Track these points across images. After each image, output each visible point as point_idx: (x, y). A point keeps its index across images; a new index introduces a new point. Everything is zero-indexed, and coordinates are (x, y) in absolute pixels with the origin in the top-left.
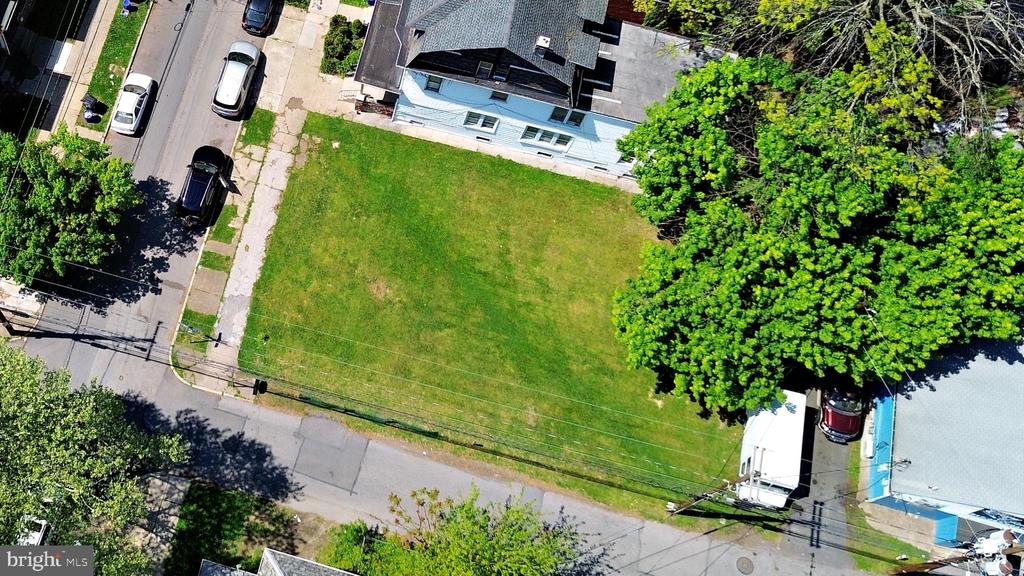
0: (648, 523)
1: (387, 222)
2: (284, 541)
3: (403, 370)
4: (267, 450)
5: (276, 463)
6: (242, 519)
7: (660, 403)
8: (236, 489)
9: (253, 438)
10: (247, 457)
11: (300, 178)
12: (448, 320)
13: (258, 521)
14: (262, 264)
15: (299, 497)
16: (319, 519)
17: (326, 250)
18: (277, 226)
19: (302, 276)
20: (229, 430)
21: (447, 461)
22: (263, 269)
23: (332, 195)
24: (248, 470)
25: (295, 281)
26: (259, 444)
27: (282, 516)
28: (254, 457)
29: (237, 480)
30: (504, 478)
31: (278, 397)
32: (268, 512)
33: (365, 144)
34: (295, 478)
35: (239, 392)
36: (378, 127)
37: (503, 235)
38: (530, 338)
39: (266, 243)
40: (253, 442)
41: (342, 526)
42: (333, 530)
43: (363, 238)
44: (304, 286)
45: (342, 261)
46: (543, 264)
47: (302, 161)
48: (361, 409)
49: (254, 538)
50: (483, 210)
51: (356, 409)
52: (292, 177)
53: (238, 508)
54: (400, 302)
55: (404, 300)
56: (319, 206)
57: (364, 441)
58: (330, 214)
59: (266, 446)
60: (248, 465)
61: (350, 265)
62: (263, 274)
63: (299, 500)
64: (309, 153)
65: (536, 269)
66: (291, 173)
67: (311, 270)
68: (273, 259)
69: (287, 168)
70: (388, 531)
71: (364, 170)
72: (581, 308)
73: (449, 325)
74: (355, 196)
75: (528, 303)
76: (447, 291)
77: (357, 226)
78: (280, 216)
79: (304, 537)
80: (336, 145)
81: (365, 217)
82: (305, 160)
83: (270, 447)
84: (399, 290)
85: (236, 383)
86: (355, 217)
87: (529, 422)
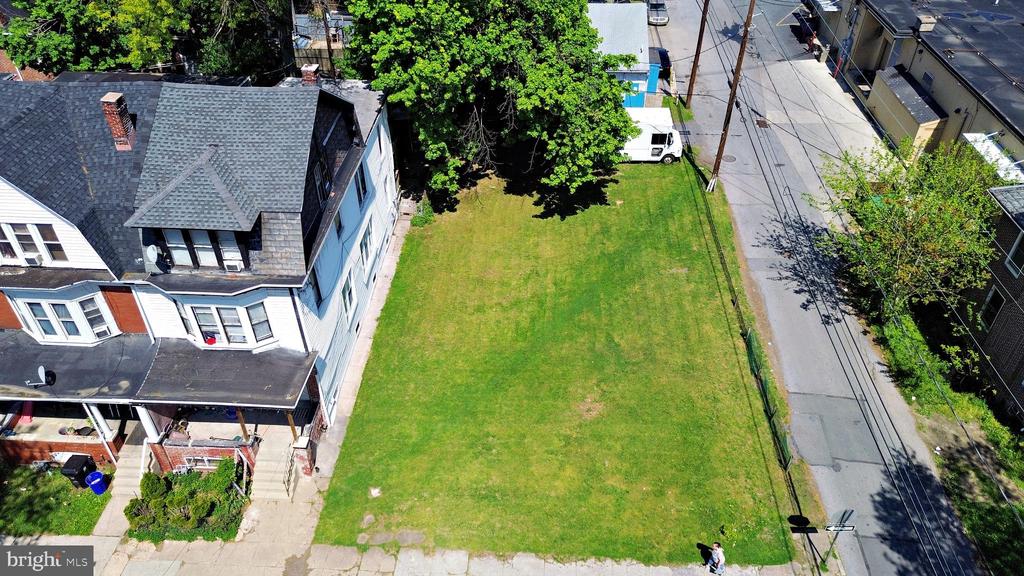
0: (730, 201)
1: (491, 413)
2: (974, 457)
4: (877, 498)
5: (887, 485)
6: (991, 511)
7: (619, 202)
8: (960, 531)
9: (875, 520)
10: (906, 523)
11: (442, 530)
12: (603, 340)
13: (977, 490)
14: (609, 561)
15: (911, 453)
16: (920, 427)
17: (555, 476)
18: (536, 550)
19: (608, 500)
20: (885, 555)
21: (766, 325)
22: (616, 557)
23: (463, 482)
24: (922, 519)
25: (619, 508)
26: (877, 510)
27: (947, 466)
28: (899, 514)
30: (752, 284)
31: (800, 499)
32: (955, 483)
33: (372, 454)
34: (891, 461)
35: (828, 554)
36: (342, 443)
37: (479, 309)
38: (594, 278)
39: (569, 561)
40: (879, 518)
41: (909, 404)
42: (918, 410)
43: (524, 436)
44: (620, 496)
45: (565, 455)
46: (506, 280)
47: (411, 535)
48: (759, 404)
50: (451, 329)
51: (762, 409)
52: (442, 543)
53: (981, 518)
54: (598, 386)
55: (594, 381)
56: (485, 497)
57: (793, 396)
58: (495, 480)
59: (874, 501)
60: (915, 519)
61: (568, 443)
62: (624, 556)
63: (914, 452)
64: (393, 528)
65: (514, 283)
66: (434, 547)
67: (593, 491)
68: (595, 545)
69: (426, 554)
70: (879, 363)
71: (416, 450)
72: (547, 250)
73: (610, 339)
74: (460, 454)
75: (555, 284)
76: (567, 345)
77: (506, 446)
78: (517, 550)
79: (951, 439)
80: (375, 492)
81: (491, 439)
82: (409, 531)
83: (872, 496)
84: (584, 388)
85: (815, 559)
86: (494, 451)
87: (685, 271)
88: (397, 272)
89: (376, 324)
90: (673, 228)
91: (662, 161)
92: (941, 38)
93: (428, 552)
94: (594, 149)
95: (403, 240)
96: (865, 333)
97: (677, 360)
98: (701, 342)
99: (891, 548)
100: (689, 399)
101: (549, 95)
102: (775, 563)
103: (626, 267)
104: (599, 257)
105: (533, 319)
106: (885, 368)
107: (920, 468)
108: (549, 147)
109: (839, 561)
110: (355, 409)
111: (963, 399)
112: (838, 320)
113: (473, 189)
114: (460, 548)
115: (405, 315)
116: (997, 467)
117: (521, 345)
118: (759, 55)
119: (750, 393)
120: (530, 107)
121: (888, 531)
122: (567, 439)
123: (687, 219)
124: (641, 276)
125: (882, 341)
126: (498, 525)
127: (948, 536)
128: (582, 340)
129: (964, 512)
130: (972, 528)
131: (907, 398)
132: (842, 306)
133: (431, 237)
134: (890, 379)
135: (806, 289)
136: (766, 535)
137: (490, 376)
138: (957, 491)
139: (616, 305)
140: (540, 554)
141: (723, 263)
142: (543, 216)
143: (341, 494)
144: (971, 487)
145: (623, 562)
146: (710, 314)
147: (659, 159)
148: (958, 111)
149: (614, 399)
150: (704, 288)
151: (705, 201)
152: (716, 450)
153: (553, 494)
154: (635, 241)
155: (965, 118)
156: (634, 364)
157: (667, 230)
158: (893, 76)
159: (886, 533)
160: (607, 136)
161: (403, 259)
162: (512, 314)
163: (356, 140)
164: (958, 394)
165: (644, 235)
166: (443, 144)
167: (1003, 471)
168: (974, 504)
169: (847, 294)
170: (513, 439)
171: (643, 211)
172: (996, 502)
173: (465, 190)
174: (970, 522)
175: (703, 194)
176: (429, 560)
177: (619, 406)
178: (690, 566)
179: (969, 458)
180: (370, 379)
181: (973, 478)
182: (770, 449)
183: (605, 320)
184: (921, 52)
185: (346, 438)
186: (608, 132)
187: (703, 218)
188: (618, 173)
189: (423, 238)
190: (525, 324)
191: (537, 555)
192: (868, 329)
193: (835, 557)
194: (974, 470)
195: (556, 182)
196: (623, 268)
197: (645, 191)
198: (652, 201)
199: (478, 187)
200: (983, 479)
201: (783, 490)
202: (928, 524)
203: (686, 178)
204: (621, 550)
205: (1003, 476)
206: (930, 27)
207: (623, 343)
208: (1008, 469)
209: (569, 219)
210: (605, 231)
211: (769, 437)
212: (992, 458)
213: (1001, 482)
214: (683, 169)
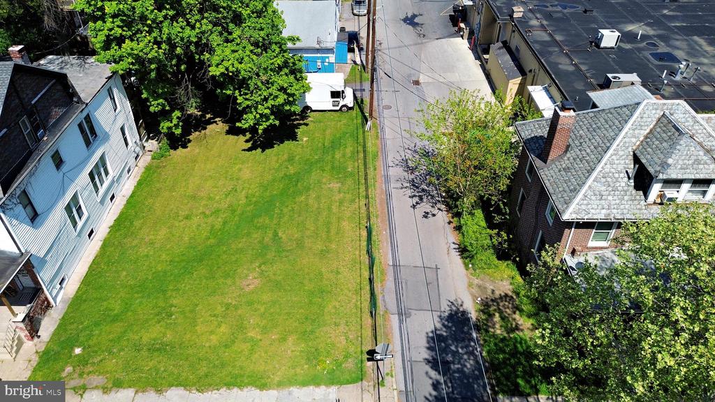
1: (178, 290)
2: (501, 304)
3: (323, 254)
4: (431, 335)
5: (439, 325)
6: (503, 340)
7: (305, 139)
8: (481, 354)
9: (425, 349)
10: (445, 350)
11: (120, 375)
12: (271, 235)
13: (497, 326)
14: (236, 389)
15: (460, 303)
16: (470, 285)
17: (212, 332)
18: (185, 385)
19: (246, 347)
20: (427, 373)
21: (385, 220)
22: (241, 386)
23: (145, 340)
24: (456, 347)
25: (252, 351)
26: (428, 342)
27: (482, 311)
28: (443, 344)
29: (472, 353)
30: (382, 193)
31: (378, 337)
32: (485, 322)
33: (82, 323)
34: (446, 309)
35: (387, 374)
36: (60, 317)
37: (187, 217)
38: (275, 192)
39: (207, 390)
40: (428, 348)
41: (467, 270)
42: (472, 274)
43: (197, 305)
44: (255, 343)
45: (223, 317)
46: (212, 196)
47: (97, 380)
48: (366, 274)
49: (514, 326)
50: (163, 232)
51: (368, 277)
52: (118, 384)
53: (496, 344)
54: (259, 267)
55: (257, 265)
56: (158, 350)
57: (392, 268)
58: (169, 337)
59: (428, 337)
60: (453, 348)
61: (227, 309)
62: (247, 385)
63: (463, 302)
64: (85, 376)
65: (217, 198)
66: (112, 388)
67: (236, 340)
68: (228, 379)
69: (104, 393)
70: (454, 243)
71: (115, 319)
72: (246, 174)
73: (276, 234)
74: (147, 321)
75: (247, 197)
76: (244, 240)
77: (183, 312)
78: (171, 385)
79: (489, 292)
80: (78, 351)
81: (173, 308)
82: (95, 377)
83: (427, 333)
84: (248, 270)
85: (378, 379)
86: (173, 317)
87: (339, 185)
88: (133, 193)
89: (108, 230)
90: (337, 156)
91: (340, 109)
92: (527, 22)
93: (106, 390)
94: (271, 102)
95: (143, 170)
96: (450, 223)
97: (319, 246)
98: (337, 233)
99: (432, 368)
100: (321, 274)
101: (231, 64)
102: (350, 383)
103: (299, 184)
104: (282, 177)
105: (225, 223)
106: (457, 246)
107: (464, 313)
108: (238, 101)
109: (394, 379)
110: (77, 292)
111: (503, 265)
112: (434, 215)
113: (203, 132)
114: (130, 387)
115: (132, 223)
116: (515, 310)
117: (212, 241)
118: (424, 36)
119: (362, 267)
120: (218, 74)
121: (432, 356)
122: (228, 306)
123: (349, 150)
124: (308, 189)
125: (459, 228)
126: (162, 369)
127: (472, 358)
128: (256, 236)
129: (485, 341)
130: (489, 352)
131: (466, 266)
132: (439, 205)
133: (164, 167)
134: (458, 253)
135: (417, 194)
136: (350, 364)
137: (183, 264)
138: (485, 327)
139: (285, 210)
140: (188, 388)
141: (366, 179)
142: (249, 150)
143: (52, 353)
144: (494, 324)
145: (245, 390)
146: (348, 214)
147: (338, 108)
148: (530, 71)
149: (268, 276)
150: (349, 196)
151: (364, 137)
152: (329, 308)
153: (207, 345)
154: (310, 165)
155: (534, 76)
156: (287, 251)
157: (333, 157)
158: (500, 48)
159: (431, 358)
160: (279, 93)
161: (140, 183)
162: (210, 220)
163: (75, 99)
164: (501, 262)
165: (318, 161)
166: (161, 101)
167: (518, 312)
168: (494, 336)
169: (444, 197)
170: (188, 308)
171: (320, 145)
172: (508, 333)
173: (197, 133)
174: (488, 348)
175: (364, 132)
176: (106, 397)
177: (270, 281)
178: (291, 388)
179: (498, 305)
180: (93, 270)
181: (497, 318)
182: (366, 305)
183: (275, 222)
184: (514, 31)
185: (66, 313)
186: (279, 90)
187: (360, 149)
188: (310, 119)
189: (158, 167)
190: (218, 226)
191: (185, 389)
192: (452, 220)
193: (392, 376)
194: (499, 313)
195: (246, 126)
196: (296, 185)
197: (324, 131)
198: (327, 137)
199: (207, 130)
200: (503, 318)
201: (368, 332)
202: (460, 350)
203: (355, 121)
204: (246, 381)
205: (517, 316)
206: (520, 15)
207: (284, 236)
208: (521, 311)
209: (268, 151)
210: (291, 159)
211: (368, 296)
212: (513, 304)
213: (514, 319)
214: (354, 115)
